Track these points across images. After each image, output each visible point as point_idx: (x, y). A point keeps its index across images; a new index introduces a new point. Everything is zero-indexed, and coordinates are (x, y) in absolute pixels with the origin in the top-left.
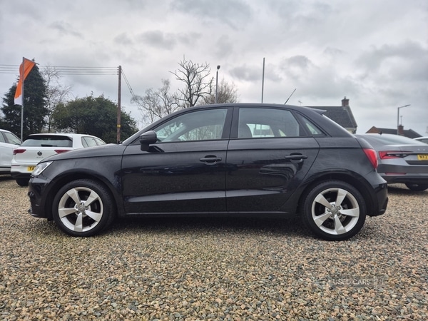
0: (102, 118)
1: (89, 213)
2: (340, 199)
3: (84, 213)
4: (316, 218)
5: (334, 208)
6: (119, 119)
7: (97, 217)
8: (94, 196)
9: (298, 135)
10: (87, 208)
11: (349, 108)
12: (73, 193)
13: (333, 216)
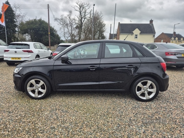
0: (41, 29)
1: (40, 90)
2: (148, 84)
3: (38, 90)
4: (137, 93)
5: (146, 89)
6: (49, 30)
7: (44, 91)
8: (42, 83)
9: (132, 56)
10: (39, 87)
11: (153, 24)
12: (33, 81)
13: (145, 91)
